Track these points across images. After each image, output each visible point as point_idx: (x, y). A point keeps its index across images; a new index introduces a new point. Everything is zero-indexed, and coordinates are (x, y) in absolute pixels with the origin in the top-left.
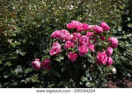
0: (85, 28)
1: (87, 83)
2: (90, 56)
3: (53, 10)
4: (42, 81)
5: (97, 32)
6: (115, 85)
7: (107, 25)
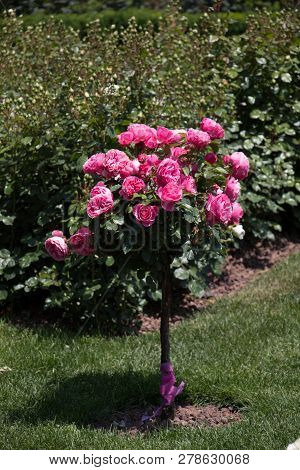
0: (166, 138)
1: (176, 271)
2: (189, 206)
3: (72, 103)
4: (67, 280)
5: (198, 145)
6: (239, 263)
7: (218, 125)
